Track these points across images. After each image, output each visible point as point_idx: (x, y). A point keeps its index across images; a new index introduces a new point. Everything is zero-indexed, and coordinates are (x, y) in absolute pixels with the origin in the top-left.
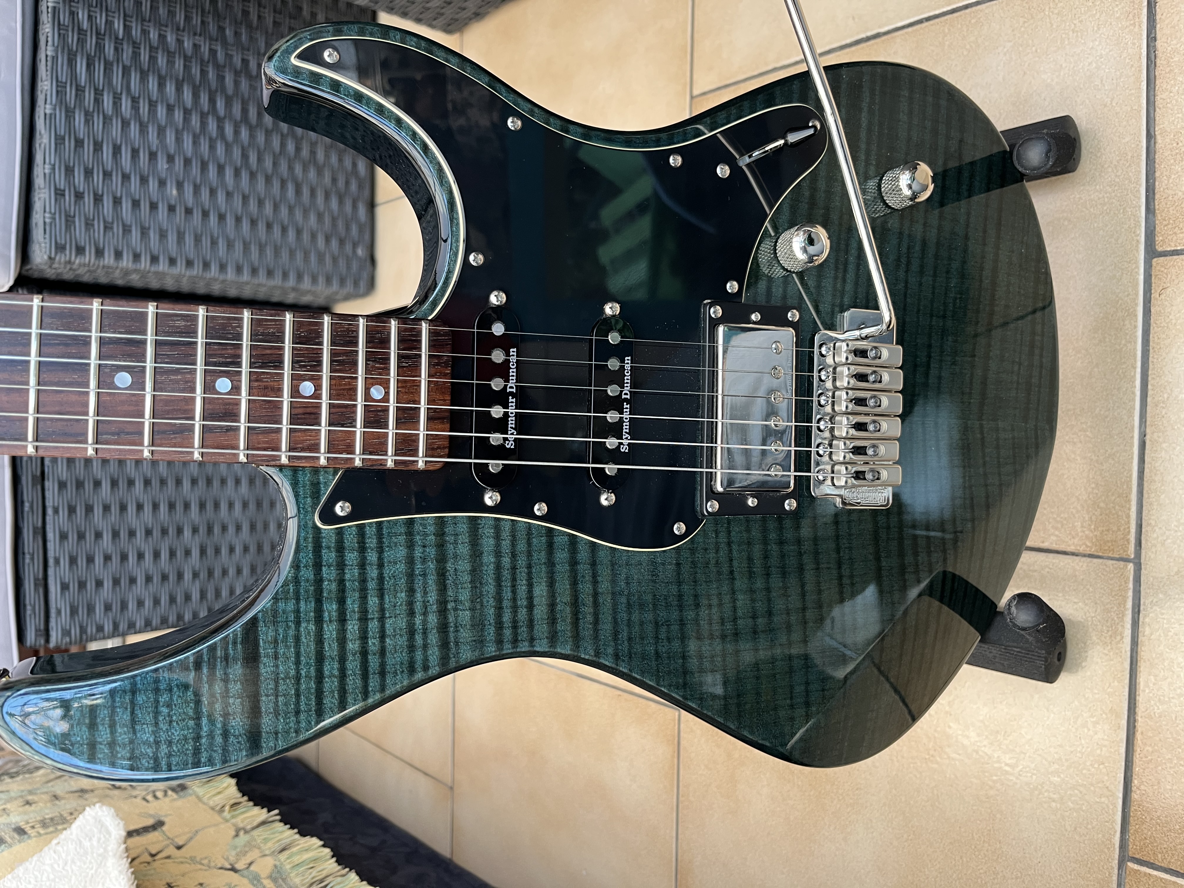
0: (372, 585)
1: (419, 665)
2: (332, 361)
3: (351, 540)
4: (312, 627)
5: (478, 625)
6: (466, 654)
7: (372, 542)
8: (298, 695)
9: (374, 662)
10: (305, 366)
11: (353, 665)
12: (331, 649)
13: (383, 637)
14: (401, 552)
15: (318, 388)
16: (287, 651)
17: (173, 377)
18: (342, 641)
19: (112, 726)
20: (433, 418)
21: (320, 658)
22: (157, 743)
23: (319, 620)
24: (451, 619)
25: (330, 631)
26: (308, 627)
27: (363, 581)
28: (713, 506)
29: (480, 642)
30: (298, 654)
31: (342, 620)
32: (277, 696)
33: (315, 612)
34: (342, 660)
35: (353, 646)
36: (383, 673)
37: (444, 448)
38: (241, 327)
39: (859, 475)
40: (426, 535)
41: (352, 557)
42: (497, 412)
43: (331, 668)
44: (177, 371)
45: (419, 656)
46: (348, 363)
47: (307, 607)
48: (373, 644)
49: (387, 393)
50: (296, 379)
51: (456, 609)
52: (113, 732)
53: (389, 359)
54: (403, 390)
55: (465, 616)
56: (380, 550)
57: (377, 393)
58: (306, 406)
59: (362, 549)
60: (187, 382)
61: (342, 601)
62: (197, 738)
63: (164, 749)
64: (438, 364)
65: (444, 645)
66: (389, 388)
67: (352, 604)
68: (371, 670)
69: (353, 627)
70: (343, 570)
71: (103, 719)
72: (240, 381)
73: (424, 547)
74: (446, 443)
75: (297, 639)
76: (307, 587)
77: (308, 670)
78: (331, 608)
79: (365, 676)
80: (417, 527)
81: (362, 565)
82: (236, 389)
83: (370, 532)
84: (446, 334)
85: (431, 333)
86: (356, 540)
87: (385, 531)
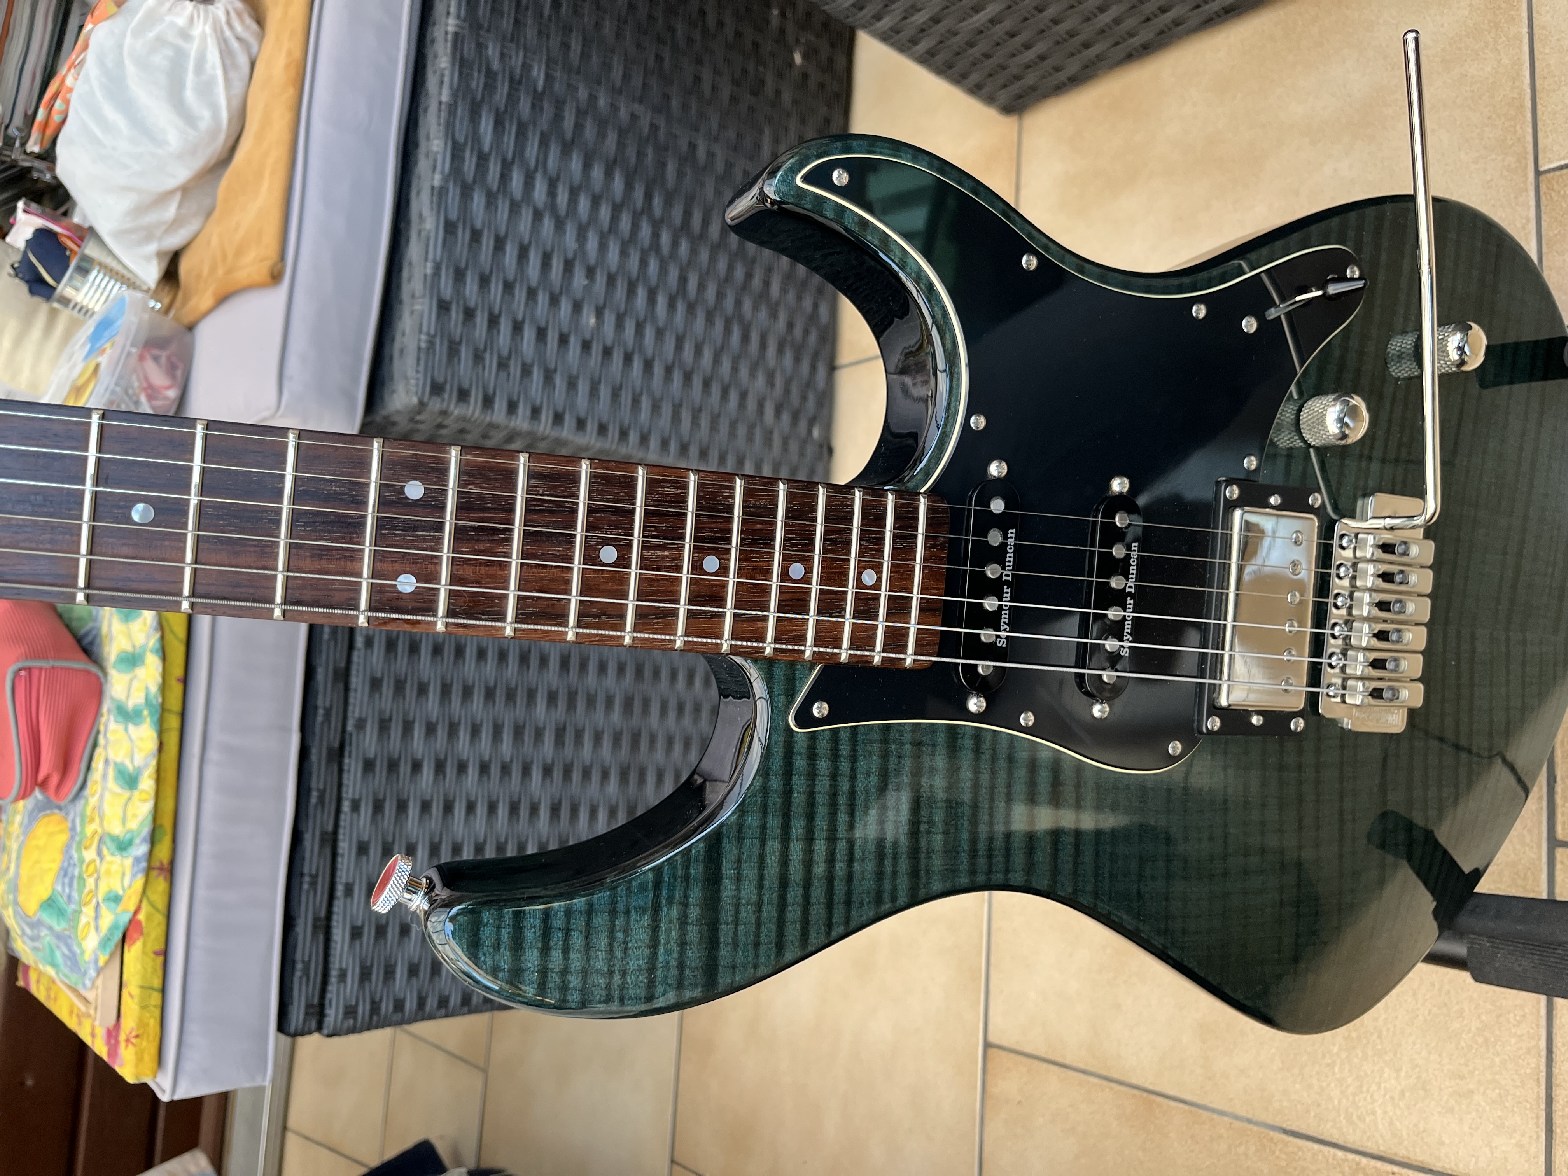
0: (843, 800)
1: (886, 896)
2: (825, 540)
3: (824, 746)
4: (777, 845)
5: (951, 852)
6: (937, 886)
7: (845, 749)
8: (758, 924)
9: (840, 888)
10: (796, 545)
11: (818, 891)
12: (796, 872)
13: (851, 860)
14: (875, 763)
15: (809, 570)
16: (750, 872)
17: (659, 553)
18: (808, 864)
19: (566, 951)
20: (926, 608)
21: (784, 883)
22: (611, 973)
23: (786, 838)
24: (923, 843)
25: (796, 849)
26: (774, 846)
27: (834, 795)
28: (1214, 723)
29: (952, 871)
30: (761, 878)
31: (810, 838)
32: (737, 925)
33: (782, 829)
34: (807, 884)
35: (819, 869)
36: (848, 903)
37: (935, 644)
38: (733, 497)
39: (1377, 694)
40: (902, 744)
41: (823, 766)
42: (990, 604)
43: (794, 895)
44: (663, 547)
45: (887, 885)
46: (841, 542)
47: (774, 823)
48: (840, 867)
49: (879, 579)
50: (787, 559)
51: (928, 832)
52: (566, 958)
53: (883, 539)
54: (896, 576)
55: (938, 839)
56: (854, 760)
57: (869, 577)
58: (796, 591)
59: (835, 757)
60: (674, 559)
61: (810, 817)
62: (652, 969)
63: (617, 978)
64: (933, 546)
65: (915, 873)
66: (881, 572)
67: (821, 822)
68: (836, 899)
69: (820, 846)
70: (813, 781)
71: (557, 944)
72: (729, 560)
73: (900, 757)
74: (937, 639)
75: (762, 859)
76: (775, 799)
77: (771, 896)
78: (798, 826)
79: (830, 906)
80: (893, 734)
81: (834, 776)
82: (724, 570)
83: (844, 737)
84: (944, 511)
85: (930, 510)
86: (829, 746)
87: (860, 737)
